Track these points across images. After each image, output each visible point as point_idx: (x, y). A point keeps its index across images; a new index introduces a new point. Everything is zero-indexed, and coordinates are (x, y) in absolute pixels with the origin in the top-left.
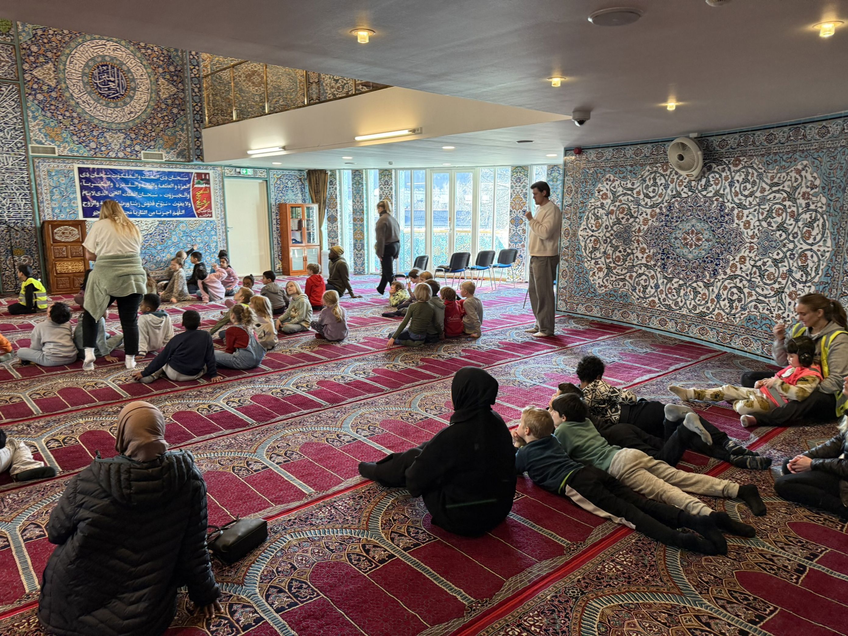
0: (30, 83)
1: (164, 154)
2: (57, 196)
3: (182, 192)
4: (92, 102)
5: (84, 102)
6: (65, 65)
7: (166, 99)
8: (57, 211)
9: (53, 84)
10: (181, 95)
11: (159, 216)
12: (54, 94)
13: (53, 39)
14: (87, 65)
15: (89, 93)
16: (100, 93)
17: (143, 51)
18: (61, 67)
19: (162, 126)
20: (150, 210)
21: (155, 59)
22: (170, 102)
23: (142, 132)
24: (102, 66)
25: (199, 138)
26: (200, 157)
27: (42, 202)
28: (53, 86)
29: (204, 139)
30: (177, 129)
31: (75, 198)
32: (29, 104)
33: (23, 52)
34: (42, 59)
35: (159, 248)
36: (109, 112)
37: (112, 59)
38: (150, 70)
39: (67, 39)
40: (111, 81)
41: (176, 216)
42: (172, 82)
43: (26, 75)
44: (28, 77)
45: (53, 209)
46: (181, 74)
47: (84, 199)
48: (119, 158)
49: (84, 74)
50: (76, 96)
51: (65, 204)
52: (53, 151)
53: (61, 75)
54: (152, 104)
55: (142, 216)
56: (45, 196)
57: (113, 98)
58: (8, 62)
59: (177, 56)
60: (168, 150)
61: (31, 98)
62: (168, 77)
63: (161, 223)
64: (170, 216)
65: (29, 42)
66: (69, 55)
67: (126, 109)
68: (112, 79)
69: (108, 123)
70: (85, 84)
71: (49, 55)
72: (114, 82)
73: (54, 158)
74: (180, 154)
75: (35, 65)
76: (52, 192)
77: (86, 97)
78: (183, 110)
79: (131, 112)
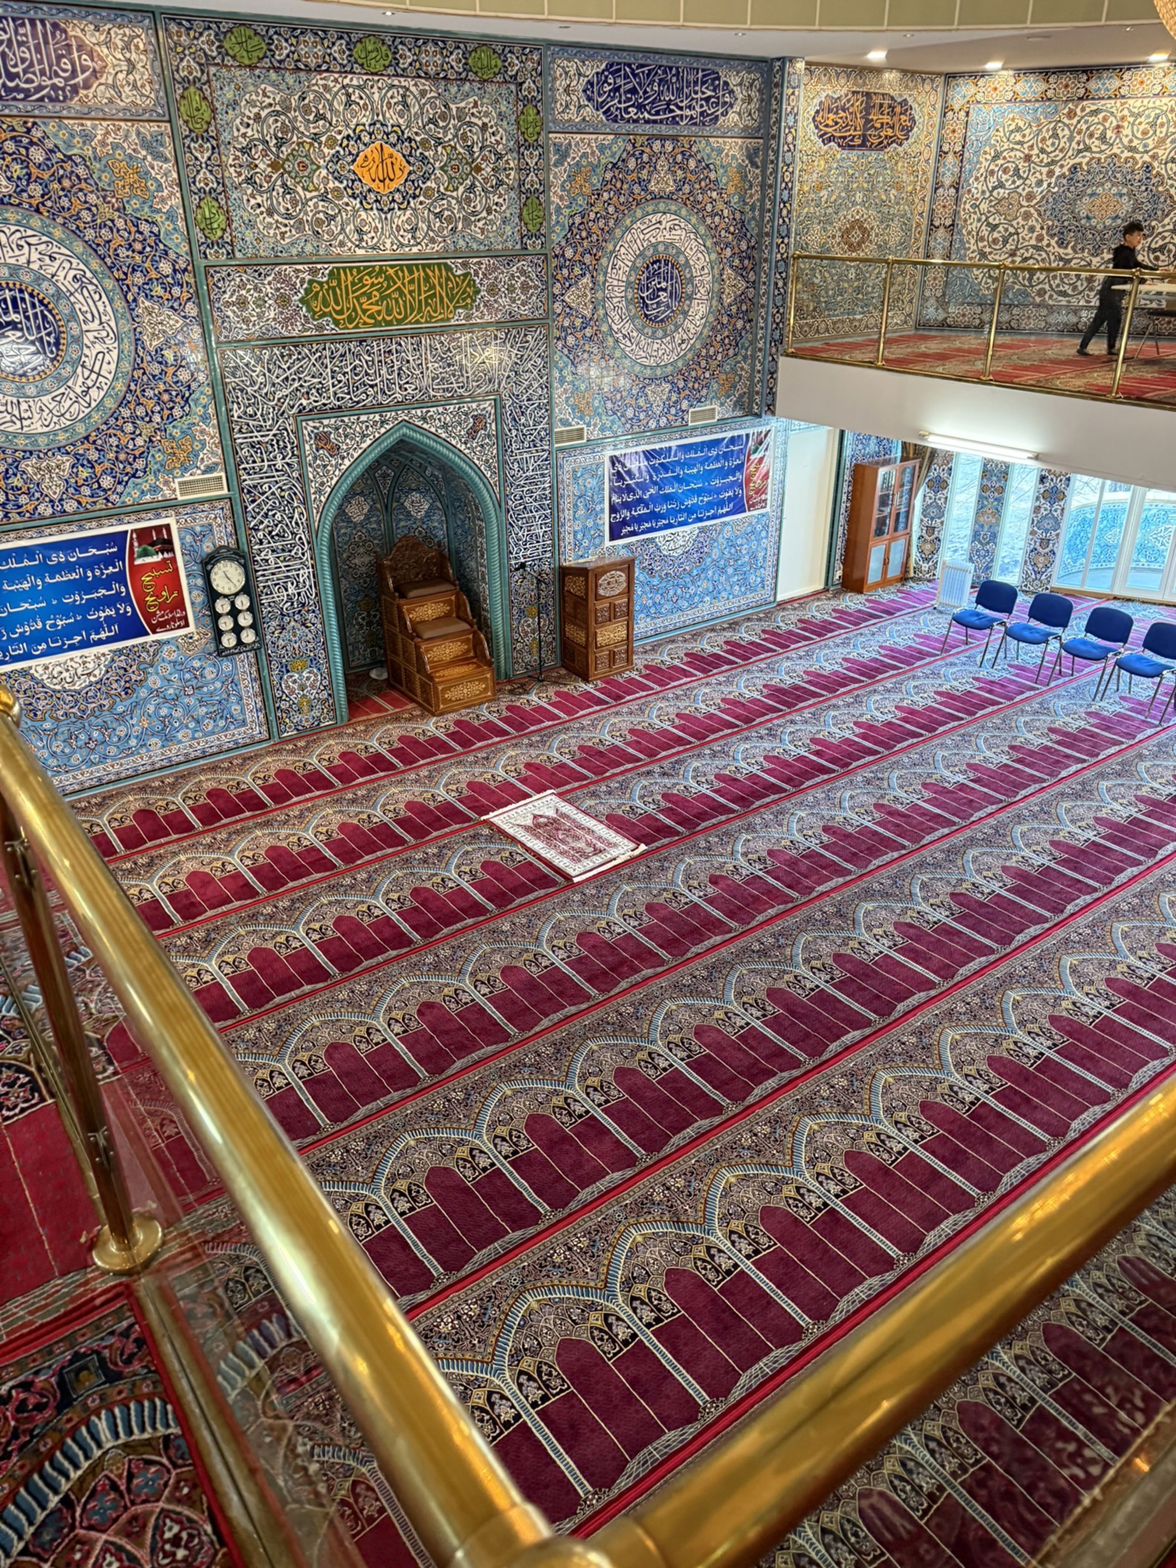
0: (560, 319)
1: (718, 408)
2: (581, 512)
3: (733, 471)
4: (635, 334)
5: (625, 336)
6: (606, 273)
7: (730, 305)
8: (579, 536)
9: (587, 313)
10: (751, 292)
11: (700, 520)
12: (588, 332)
13: (595, 229)
14: (633, 268)
15: (632, 319)
16: (646, 316)
17: (709, 220)
18: (601, 278)
19: (719, 357)
20: (690, 511)
21: (723, 233)
22: (734, 308)
23: (693, 374)
24: (654, 262)
25: (773, 373)
26: (771, 408)
27: (564, 525)
28: (589, 316)
29: (780, 375)
30: (739, 358)
31: (602, 510)
32: (556, 357)
33: (555, 262)
34: (577, 271)
35: (695, 572)
36: (655, 347)
37: (668, 245)
38: (714, 256)
39: (611, 223)
40: (662, 289)
41: (723, 516)
42: (741, 271)
43: (556, 305)
44: (558, 307)
45: (575, 532)
46: (755, 253)
47: (613, 509)
48: (660, 428)
49: (629, 284)
50: (615, 327)
51: (590, 523)
52: (580, 434)
53: (599, 295)
54: (711, 319)
55: (681, 524)
56: (568, 514)
57: (662, 321)
58: (536, 287)
59: (754, 218)
60: (723, 399)
61: (560, 344)
62: (737, 262)
63: (702, 530)
64: (714, 517)
65: (563, 243)
66: (612, 253)
67: (677, 336)
68: (663, 285)
69: (652, 368)
70: (628, 302)
71: (588, 259)
72: (665, 290)
73: (581, 447)
74: (739, 404)
75: (569, 283)
76: (575, 506)
77: (628, 327)
78: (750, 321)
79: (683, 341)
